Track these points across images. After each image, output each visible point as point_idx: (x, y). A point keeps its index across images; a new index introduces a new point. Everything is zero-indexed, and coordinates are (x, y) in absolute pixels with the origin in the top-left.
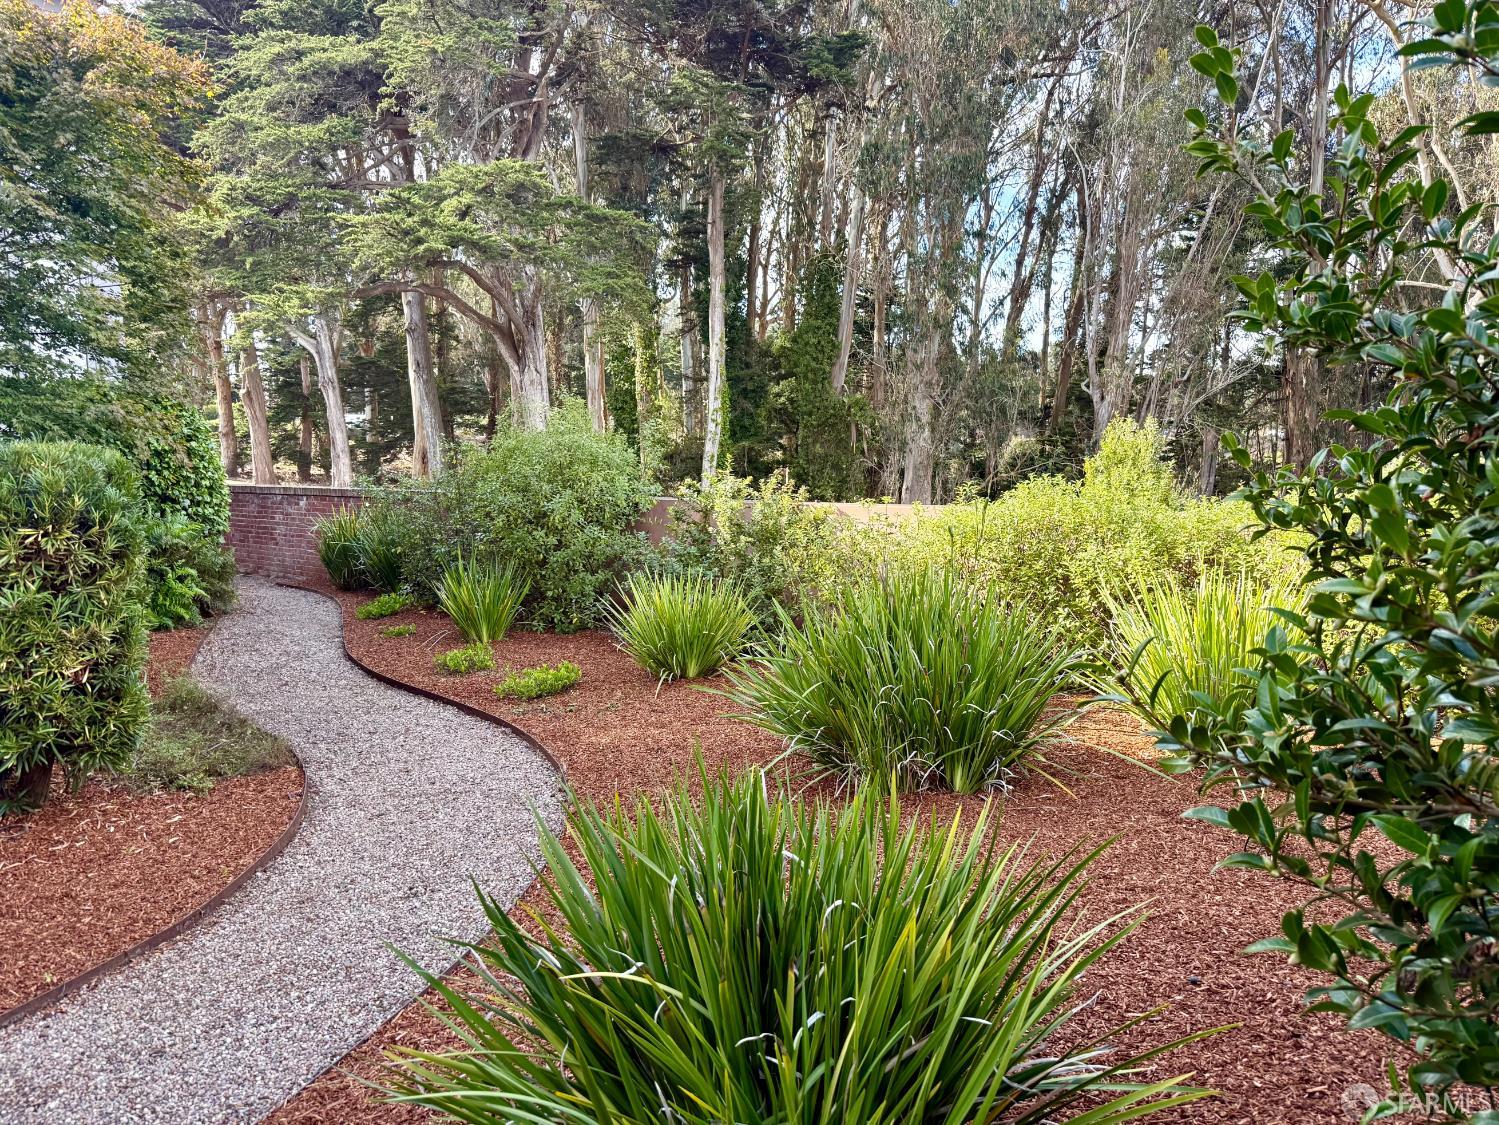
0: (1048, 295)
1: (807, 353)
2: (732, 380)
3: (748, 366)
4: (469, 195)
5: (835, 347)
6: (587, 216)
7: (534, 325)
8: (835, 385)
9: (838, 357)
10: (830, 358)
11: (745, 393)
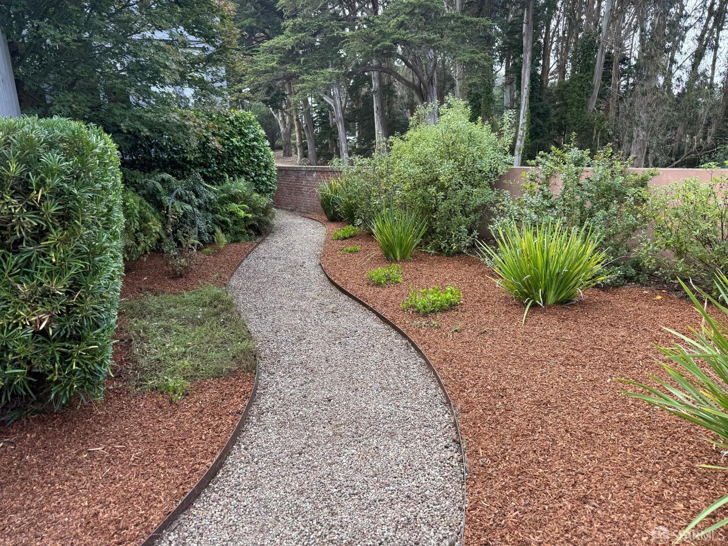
0: (715, 54)
1: (575, 91)
2: (532, 109)
3: (541, 100)
4: (404, 16)
5: (591, 87)
6: (462, 23)
7: (432, 84)
8: (590, 108)
9: (592, 93)
10: (587, 94)
11: (538, 115)
